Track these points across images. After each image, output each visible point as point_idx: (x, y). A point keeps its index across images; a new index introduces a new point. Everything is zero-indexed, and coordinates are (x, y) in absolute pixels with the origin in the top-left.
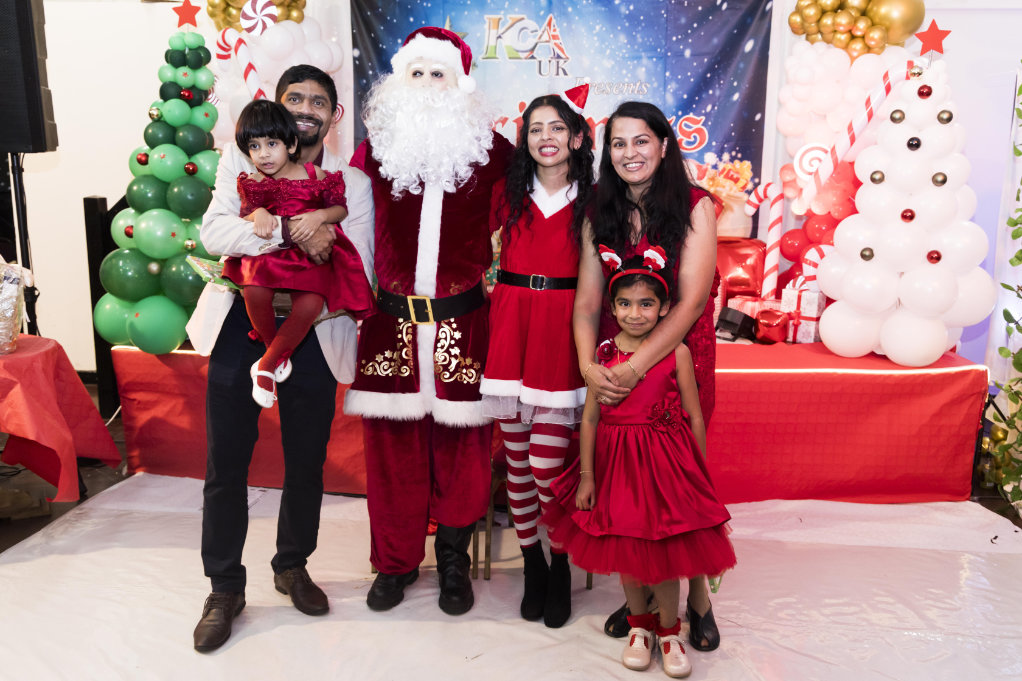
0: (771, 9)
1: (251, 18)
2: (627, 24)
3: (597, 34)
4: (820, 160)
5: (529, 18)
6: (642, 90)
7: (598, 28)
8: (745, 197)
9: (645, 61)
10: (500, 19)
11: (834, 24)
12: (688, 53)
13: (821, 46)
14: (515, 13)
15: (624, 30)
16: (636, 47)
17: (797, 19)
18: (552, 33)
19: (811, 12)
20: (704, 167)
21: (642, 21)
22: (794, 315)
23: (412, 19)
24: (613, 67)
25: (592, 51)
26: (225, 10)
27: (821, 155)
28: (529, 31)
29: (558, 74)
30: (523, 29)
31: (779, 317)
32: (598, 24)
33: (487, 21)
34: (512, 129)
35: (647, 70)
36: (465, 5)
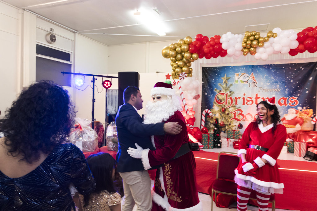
1: (181, 77)
3: (265, 77)
5: (247, 74)
6: (278, 90)
8: (311, 119)
9: (279, 83)
12: (292, 81)
14: (243, 72)
15: (273, 76)
16: (276, 80)
20: (298, 110)
21: (278, 73)
23: (216, 75)
24: (270, 85)
25: (264, 81)
26: (175, 75)
32: (265, 74)
34: (241, 100)
35: (280, 85)
36: (230, 71)
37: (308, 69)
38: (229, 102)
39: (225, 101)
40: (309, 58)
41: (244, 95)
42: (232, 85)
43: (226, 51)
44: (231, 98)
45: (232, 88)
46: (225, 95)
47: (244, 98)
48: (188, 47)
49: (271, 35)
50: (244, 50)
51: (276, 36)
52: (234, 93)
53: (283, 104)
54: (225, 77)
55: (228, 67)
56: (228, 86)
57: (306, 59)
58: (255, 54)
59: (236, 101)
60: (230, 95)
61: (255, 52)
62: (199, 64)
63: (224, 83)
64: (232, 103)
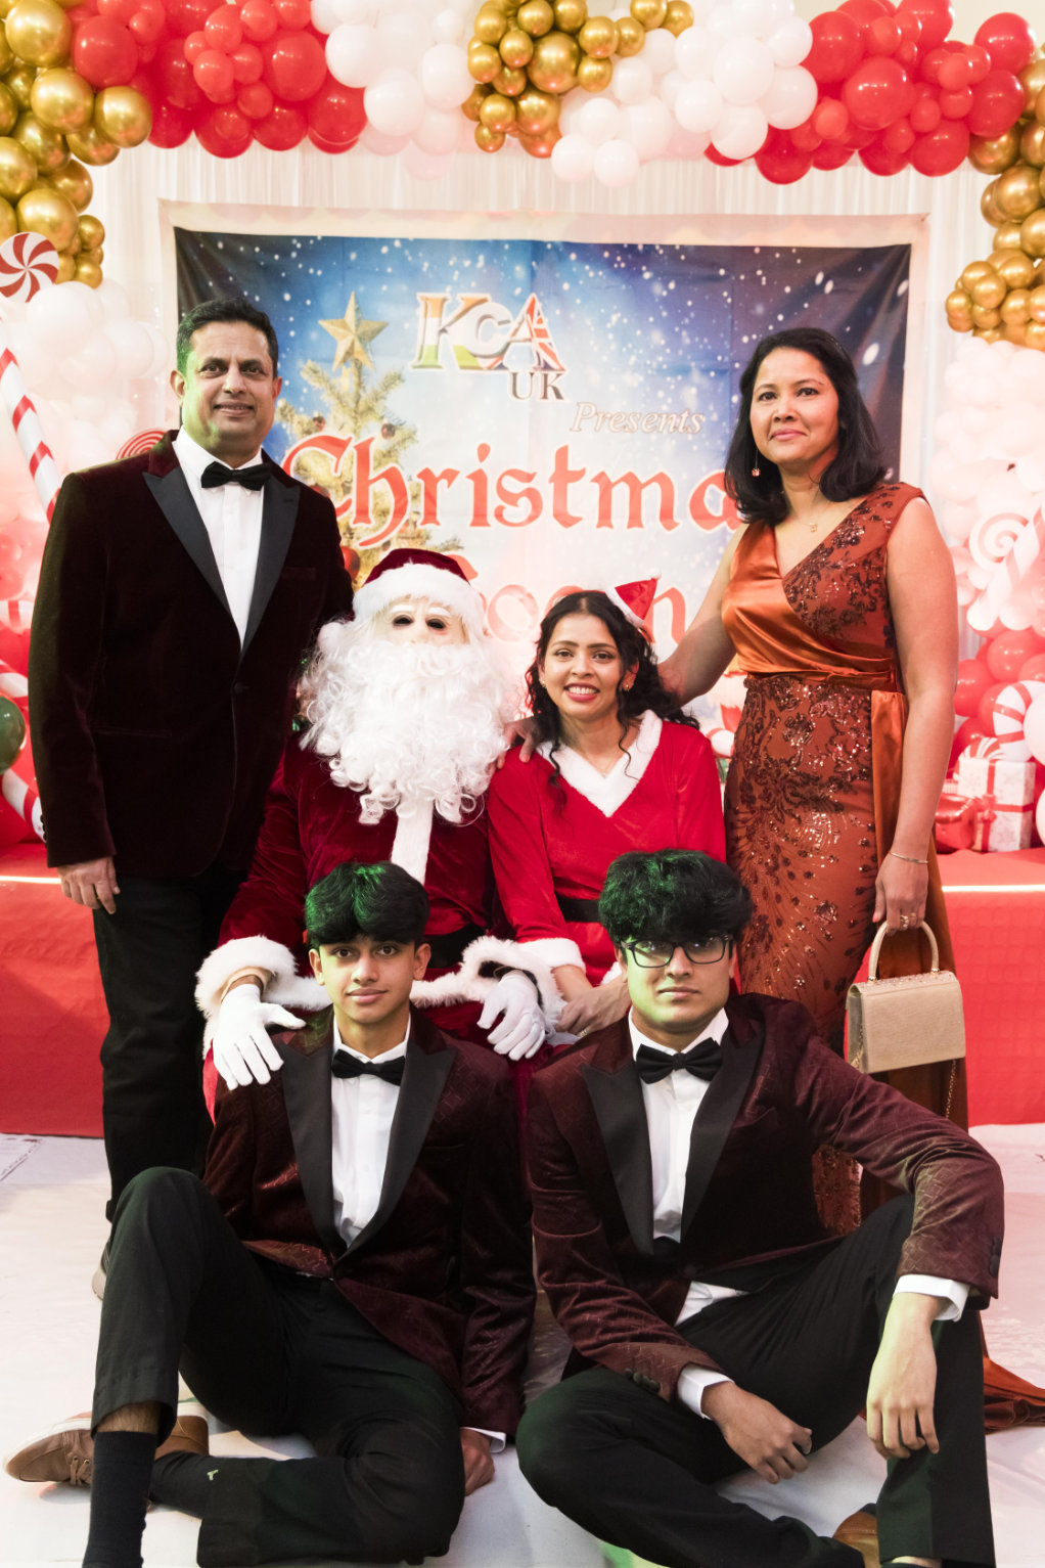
0: (906, 293)
1: (12, 271)
2: (665, 314)
3: (614, 330)
4: (1015, 537)
5: (495, 299)
6: (692, 425)
7: (615, 318)
9: (696, 376)
10: (444, 300)
11: (1027, 308)
13: (1004, 346)
14: (471, 289)
15: (661, 323)
16: (681, 352)
17: (960, 301)
18: (535, 326)
19: (989, 287)
21: (691, 309)
22: (984, 803)
23: (287, 297)
24: (641, 386)
25: (605, 358)
27: (1016, 527)
28: (496, 324)
29: (545, 396)
30: (485, 317)
31: (958, 805)
32: (616, 312)
33: (422, 303)
34: (465, 488)
35: (700, 393)
36: (382, 274)
37: (861, 287)
38: (381, 506)
39: (353, 496)
40: (860, 218)
41: (483, 452)
42: (397, 378)
43: (357, 94)
44: (393, 478)
45: (397, 405)
46: (351, 451)
47: (479, 478)
48: (60, 27)
49: (655, 12)
50: (479, 108)
51: (690, 24)
52: (410, 437)
53: (719, 520)
54: (350, 314)
55: (367, 245)
56: (368, 388)
57: (849, 221)
58: (551, 147)
59: (431, 498)
60: (388, 454)
61: (555, 131)
62: (156, 205)
63: (344, 361)
64: (400, 511)
